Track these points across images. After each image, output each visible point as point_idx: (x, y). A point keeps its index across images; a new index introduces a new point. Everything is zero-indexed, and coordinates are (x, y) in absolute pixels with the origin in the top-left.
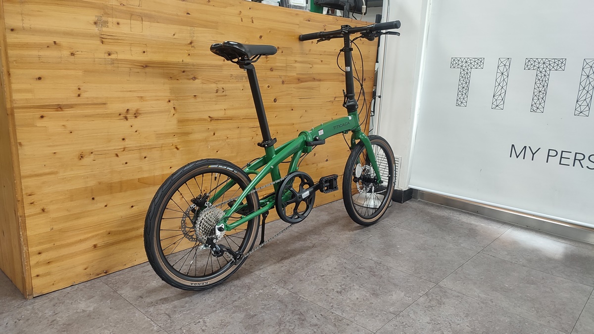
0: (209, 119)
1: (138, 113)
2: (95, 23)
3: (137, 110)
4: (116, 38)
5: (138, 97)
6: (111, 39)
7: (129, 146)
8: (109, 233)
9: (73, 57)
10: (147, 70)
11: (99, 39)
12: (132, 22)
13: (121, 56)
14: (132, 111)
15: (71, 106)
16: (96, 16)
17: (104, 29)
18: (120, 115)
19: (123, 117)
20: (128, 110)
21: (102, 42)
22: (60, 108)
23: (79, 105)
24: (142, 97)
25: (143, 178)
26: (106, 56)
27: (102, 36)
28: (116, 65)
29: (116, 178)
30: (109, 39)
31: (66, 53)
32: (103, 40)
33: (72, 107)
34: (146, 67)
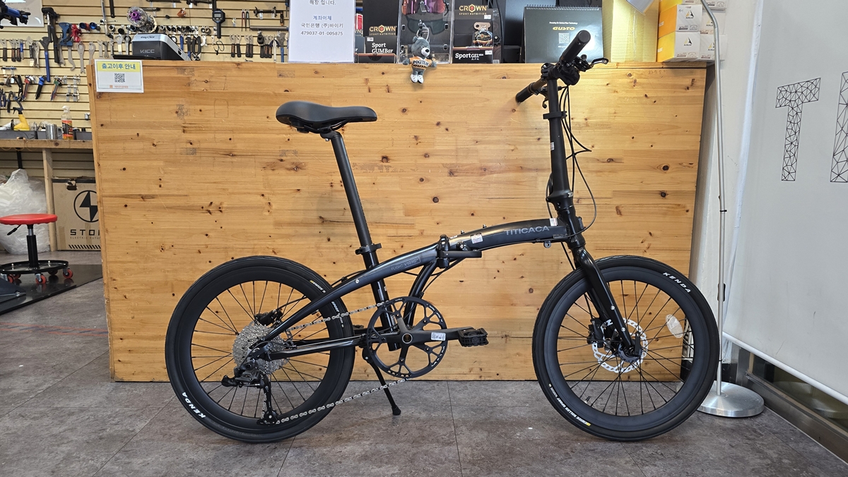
0: (320, 221)
1: (222, 207)
2: (177, 112)
3: (221, 204)
4: (197, 126)
6: (193, 127)
7: (213, 243)
9: (155, 147)
10: (235, 159)
11: (180, 128)
12: (217, 107)
13: (203, 145)
14: (216, 205)
15: (153, 197)
16: (177, 105)
17: (186, 118)
18: (203, 208)
19: (206, 210)
20: (212, 203)
21: (184, 131)
22: (143, 197)
23: (160, 196)
26: (189, 145)
27: (184, 125)
28: (198, 155)
30: (191, 127)
31: (148, 144)
32: (185, 129)
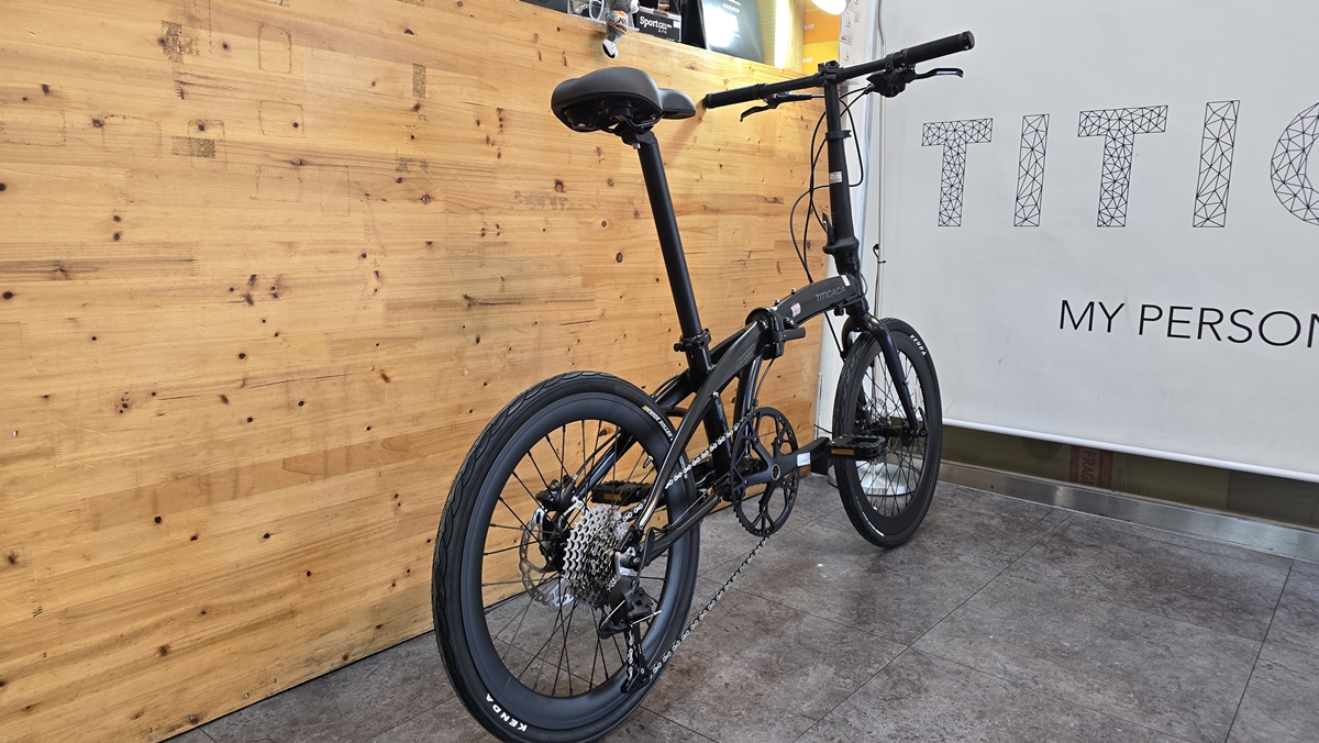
0: (465, 303)
1: (280, 287)
2: (162, 42)
3: (279, 279)
4: (220, 84)
5: (282, 243)
6: (207, 86)
7: (258, 373)
8: (204, 613)
9: (99, 130)
10: (306, 171)
11: (172, 84)
12: (264, 43)
13: (232, 134)
14: (265, 282)
15: (92, 267)
16: (163, 22)
17: (187, 58)
18: (232, 290)
19: (243, 296)
20: (253, 277)
21: (182, 94)
22: (62, 270)
23: (118, 262)
24: (290, 244)
25: (296, 459)
26: (195, 133)
27: (182, 78)
28: (218, 157)
29: (223, 463)
30: (201, 85)
31: (81, 120)
32: (185, 88)
33: (96, 270)
34: (301, 164)
